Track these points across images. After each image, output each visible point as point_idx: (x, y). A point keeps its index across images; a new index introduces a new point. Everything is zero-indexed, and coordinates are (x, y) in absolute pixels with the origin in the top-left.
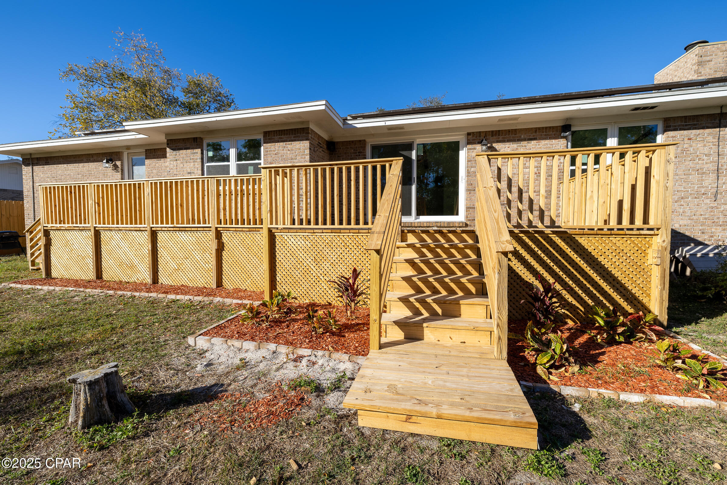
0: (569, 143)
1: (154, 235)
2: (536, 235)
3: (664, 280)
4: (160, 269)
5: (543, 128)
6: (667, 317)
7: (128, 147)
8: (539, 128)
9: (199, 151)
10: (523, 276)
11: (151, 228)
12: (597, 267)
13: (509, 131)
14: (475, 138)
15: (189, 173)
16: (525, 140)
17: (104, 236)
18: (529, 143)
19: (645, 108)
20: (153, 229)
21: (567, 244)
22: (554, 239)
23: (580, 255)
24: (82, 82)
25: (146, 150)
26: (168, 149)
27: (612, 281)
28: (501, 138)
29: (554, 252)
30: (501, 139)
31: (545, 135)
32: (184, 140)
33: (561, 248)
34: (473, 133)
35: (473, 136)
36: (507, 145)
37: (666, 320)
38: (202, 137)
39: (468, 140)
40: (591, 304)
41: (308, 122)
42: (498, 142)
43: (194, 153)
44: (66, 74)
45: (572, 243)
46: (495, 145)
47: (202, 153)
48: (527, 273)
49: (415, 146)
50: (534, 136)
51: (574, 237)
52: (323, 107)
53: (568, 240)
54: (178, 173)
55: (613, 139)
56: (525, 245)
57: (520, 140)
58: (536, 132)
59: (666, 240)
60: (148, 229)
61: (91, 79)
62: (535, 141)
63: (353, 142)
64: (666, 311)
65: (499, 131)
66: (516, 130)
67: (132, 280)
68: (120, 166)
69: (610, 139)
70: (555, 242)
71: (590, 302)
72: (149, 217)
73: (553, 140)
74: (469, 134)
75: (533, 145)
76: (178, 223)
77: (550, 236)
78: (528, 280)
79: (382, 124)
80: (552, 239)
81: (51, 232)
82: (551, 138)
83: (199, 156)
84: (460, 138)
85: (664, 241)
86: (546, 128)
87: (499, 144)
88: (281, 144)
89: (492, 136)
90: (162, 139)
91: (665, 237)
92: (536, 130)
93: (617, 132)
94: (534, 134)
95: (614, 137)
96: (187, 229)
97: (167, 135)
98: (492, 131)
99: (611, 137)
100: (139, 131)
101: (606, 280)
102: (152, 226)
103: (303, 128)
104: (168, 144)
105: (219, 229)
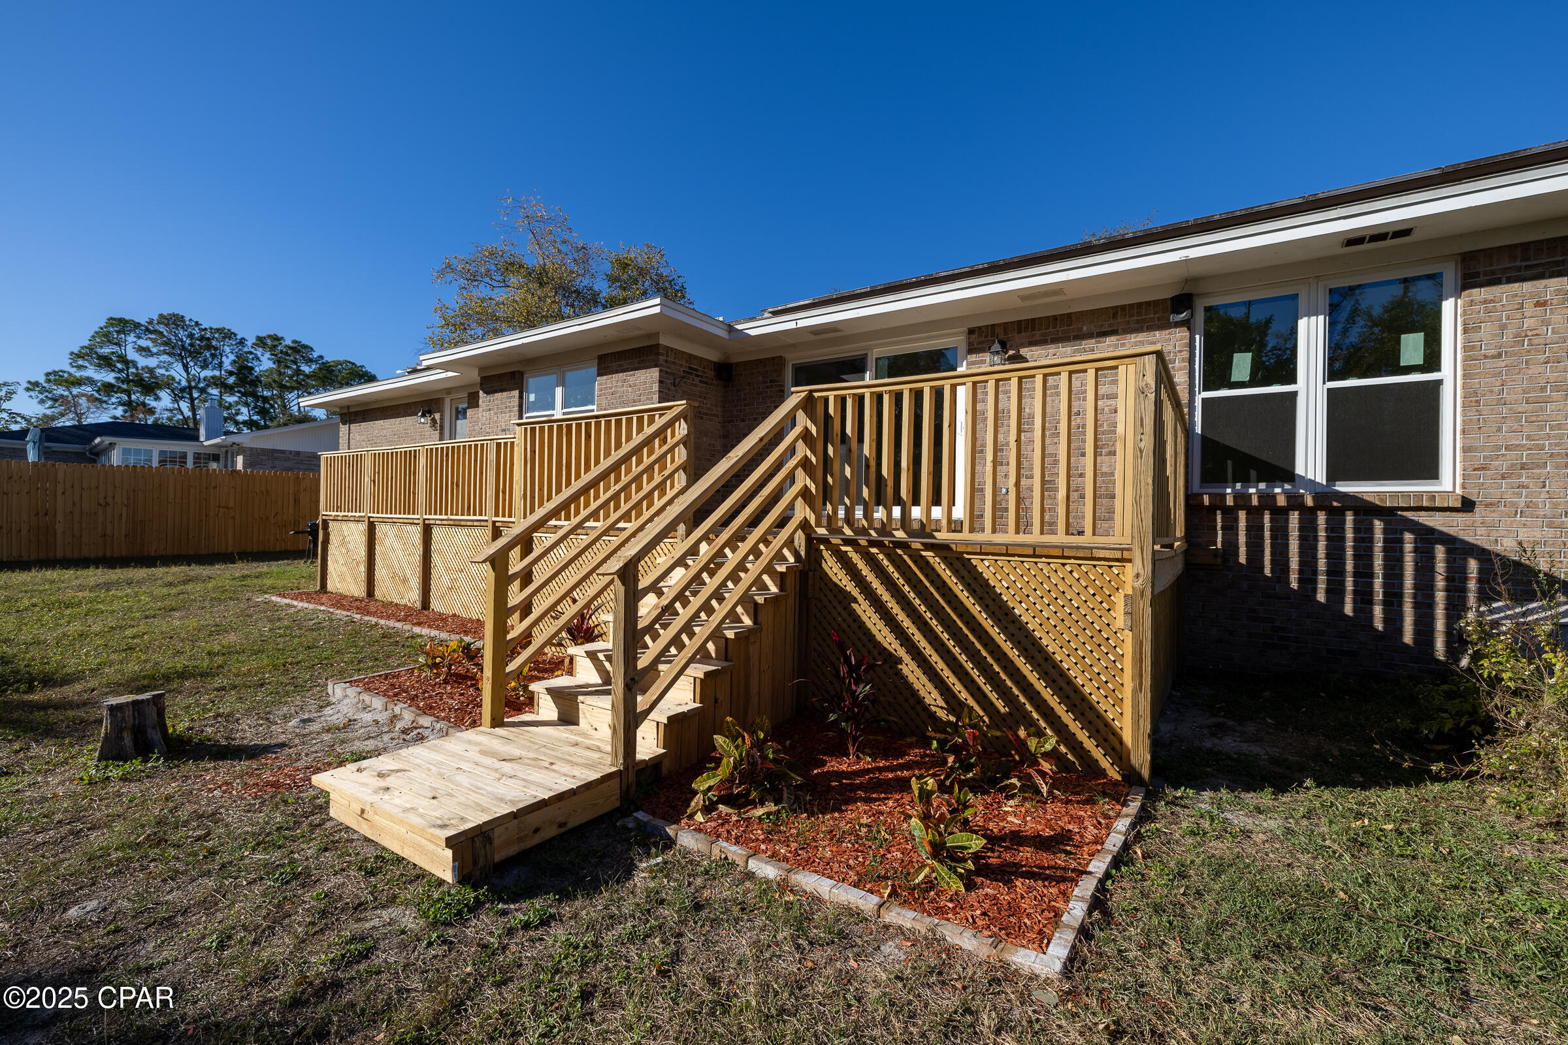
0: (1197, 337)
1: (427, 530)
2: (899, 552)
3: (1141, 667)
4: (433, 587)
5: (1131, 306)
6: (1149, 757)
7: (449, 391)
8: (1123, 308)
9: (516, 393)
10: (879, 638)
11: (425, 520)
12: (1011, 628)
13: (1055, 318)
14: (983, 339)
15: (504, 430)
16: (1090, 336)
17: (381, 530)
18: (1099, 342)
19: (1378, 235)
20: (427, 522)
21: (956, 572)
22: (931, 560)
23: (981, 598)
24: (462, 282)
25: (469, 394)
26: (481, 392)
27: (1042, 661)
28: (1038, 335)
29: (932, 590)
30: (1037, 337)
31: (1138, 322)
32: (500, 376)
33: (944, 582)
34: (979, 328)
35: (980, 335)
36: (1051, 349)
37: (1148, 765)
38: (521, 370)
39: (970, 344)
40: (1002, 710)
41: (656, 335)
42: (1032, 344)
43: (511, 397)
44: (442, 273)
45: (964, 573)
46: (1024, 352)
47: (521, 397)
48: (886, 631)
49: (871, 363)
50: (1110, 325)
51: (970, 559)
52: (657, 310)
53: (958, 565)
54: (490, 430)
55: (1313, 318)
56: (882, 572)
57: (1080, 337)
58: (1115, 316)
59: (1141, 572)
60: (421, 522)
61: (473, 278)
62: (1113, 338)
63: (761, 361)
64: (1147, 742)
65: (1033, 320)
66: (1069, 315)
67: (403, 602)
68: (438, 421)
69: (1306, 319)
70: (933, 569)
71: (1000, 705)
72: (422, 503)
73: (1157, 333)
74: (971, 331)
75: (1109, 346)
76: (452, 514)
77: (924, 553)
78: (886, 645)
79: (792, 325)
80: (928, 562)
81: (331, 524)
82: (1151, 328)
83: (516, 400)
84: (954, 340)
85: (1138, 576)
86: (1140, 305)
87: (1034, 348)
88: (621, 374)
89: (1020, 332)
90: (474, 376)
91: (1141, 566)
92: (1116, 312)
93: (1323, 300)
94: (1111, 321)
95: (1317, 315)
96: (463, 523)
97: (481, 369)
98: (1020, 322)
99: (1309, 315)
100: (445, 366)
101: (1030, 659)
102: (425, 517)
103: (652, 346)
104: (481, 384)
105: (497, 524)
